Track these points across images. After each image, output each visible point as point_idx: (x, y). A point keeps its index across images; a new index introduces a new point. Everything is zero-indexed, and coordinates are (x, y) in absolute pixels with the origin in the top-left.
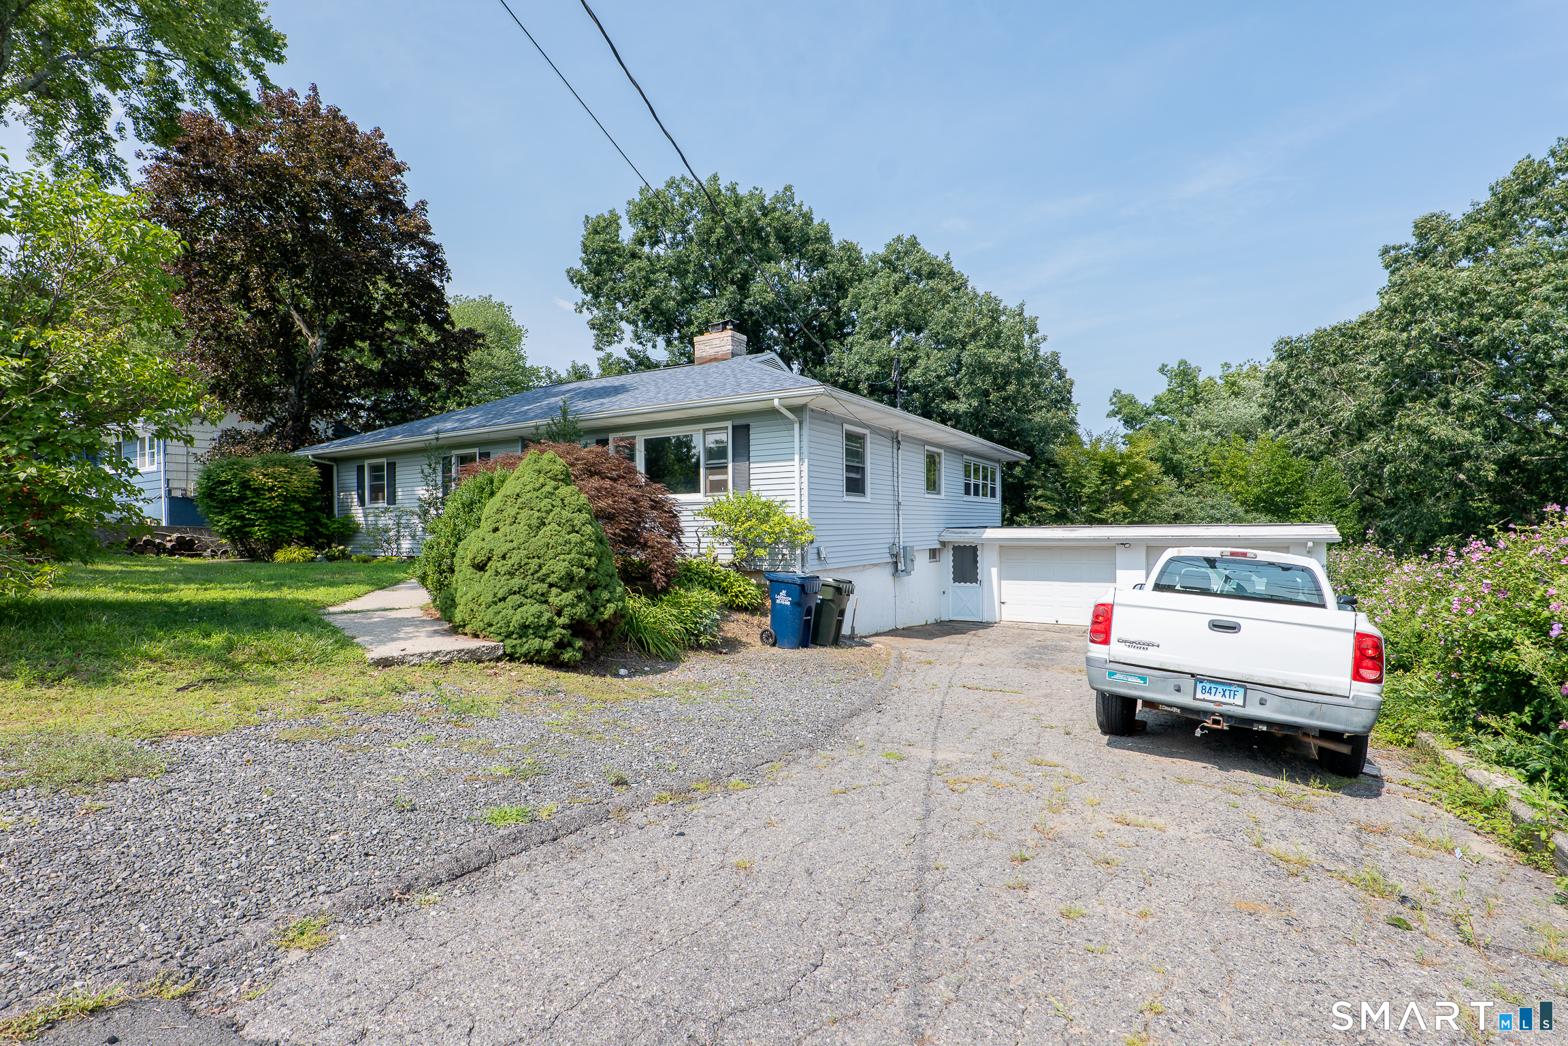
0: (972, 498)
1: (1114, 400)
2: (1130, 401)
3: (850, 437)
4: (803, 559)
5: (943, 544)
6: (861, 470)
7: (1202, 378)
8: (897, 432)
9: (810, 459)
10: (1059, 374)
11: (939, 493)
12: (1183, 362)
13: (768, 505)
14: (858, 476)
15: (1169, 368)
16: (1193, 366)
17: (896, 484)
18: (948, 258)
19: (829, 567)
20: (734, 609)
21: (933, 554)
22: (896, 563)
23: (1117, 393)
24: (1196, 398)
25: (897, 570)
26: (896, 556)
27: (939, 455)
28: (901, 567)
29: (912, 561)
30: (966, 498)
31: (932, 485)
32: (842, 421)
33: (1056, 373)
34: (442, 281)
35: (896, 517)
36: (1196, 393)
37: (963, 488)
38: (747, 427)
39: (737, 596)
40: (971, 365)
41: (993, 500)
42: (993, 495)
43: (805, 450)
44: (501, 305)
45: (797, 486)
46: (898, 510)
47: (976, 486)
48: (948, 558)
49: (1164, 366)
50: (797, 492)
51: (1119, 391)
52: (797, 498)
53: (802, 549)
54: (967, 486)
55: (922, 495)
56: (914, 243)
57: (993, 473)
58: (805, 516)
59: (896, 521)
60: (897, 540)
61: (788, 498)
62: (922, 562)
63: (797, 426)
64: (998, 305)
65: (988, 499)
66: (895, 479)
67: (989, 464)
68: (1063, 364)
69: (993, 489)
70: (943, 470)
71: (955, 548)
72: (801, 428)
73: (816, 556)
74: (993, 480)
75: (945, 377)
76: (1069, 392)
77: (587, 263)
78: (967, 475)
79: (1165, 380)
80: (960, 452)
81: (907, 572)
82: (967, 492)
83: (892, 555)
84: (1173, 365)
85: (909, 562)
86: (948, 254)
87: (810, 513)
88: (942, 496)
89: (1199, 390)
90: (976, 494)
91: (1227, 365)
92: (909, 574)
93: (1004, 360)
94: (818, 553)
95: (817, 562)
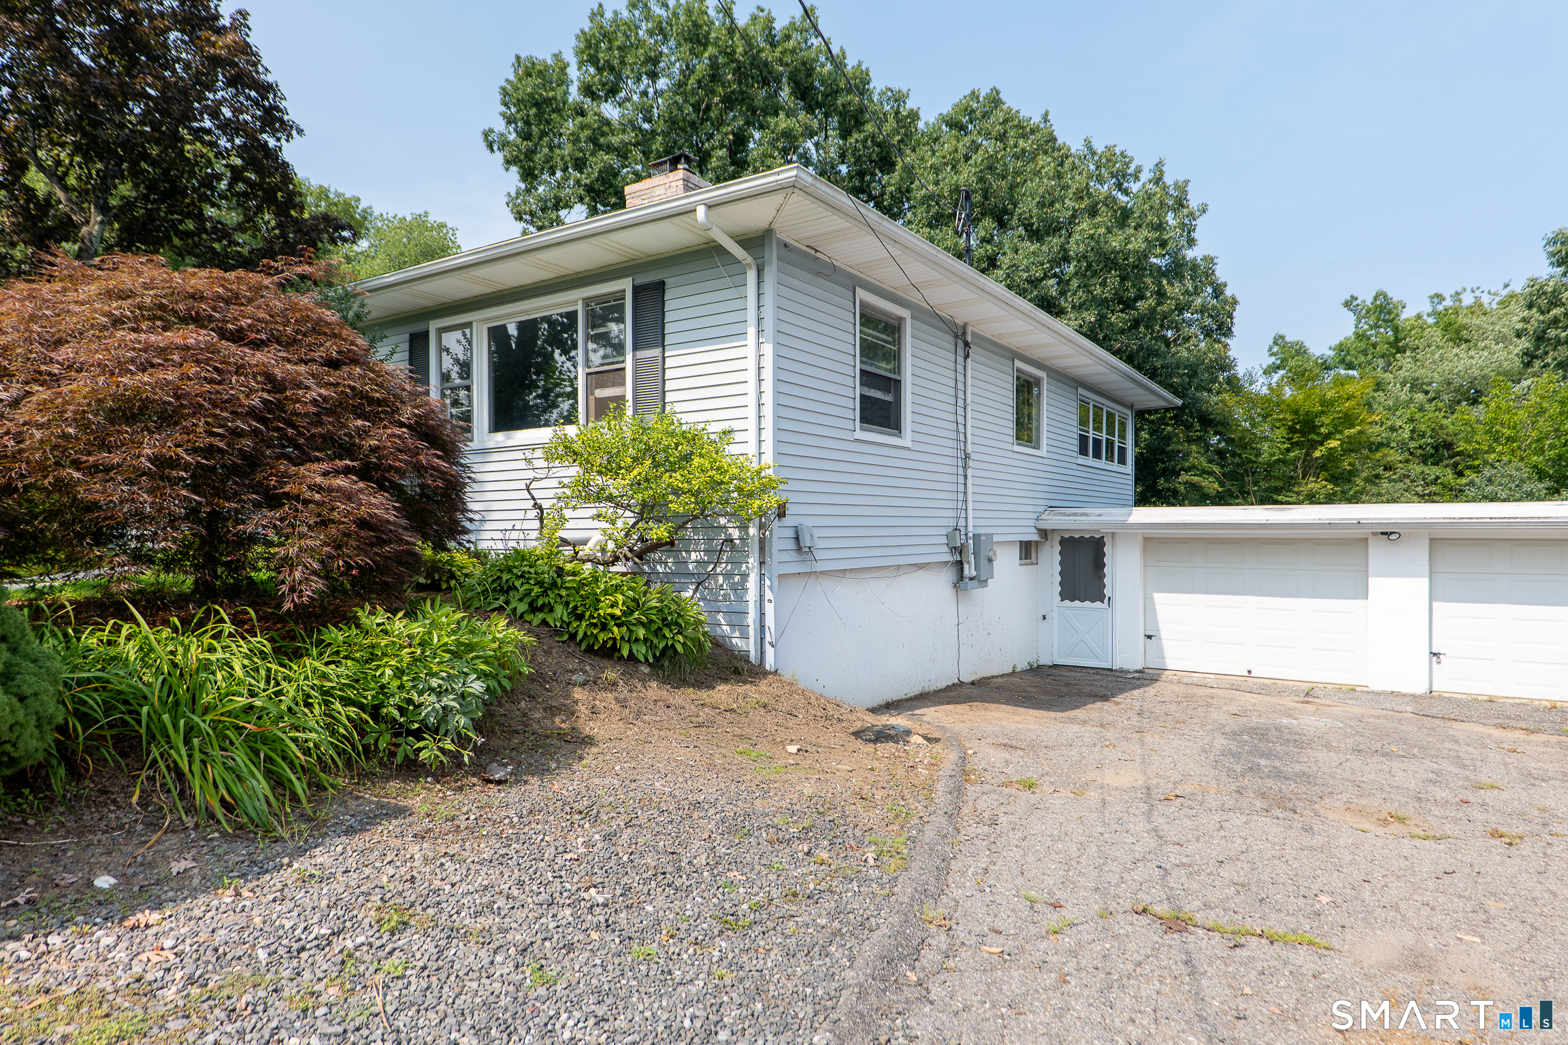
0: (1090, 461)
1: (1275, 349)
2: (1298, 353)
3: (869, 318)
4: (762, 549)
5: (1044, 534)
6: (893, 385)
7: (1407, 314)
8: (965, 327)
9: (778, 344)
10: (1214, 291)
11: (1037, 447)
12: (1380, 295)
13: (693, 439)
14: (889, 398)
15: (1359, 302)
16: (1395, 300)
17: (961, 420)
18: (1046, 120)
19: (820, 567)
20: (596, 653)
21: (1027, 550)
22: (960, 564)
23: (1279, 340)
24: (1397, 346)
25: (961, 577)
26: (960, 550)
27: (1038, 382)
28: (969, 570)
29: (990, 561)
30: (1082, 460)
31: (1025, 430)
32: (852, 282)
33: (1209, 290)
34: (278, 140)
35: (961, 480)
36: (1397, 340)
37: (1076, 442)
38: (660, 287)
39: (604, 627)
40: (1085, 257)
41: (1121, 468)
42: (1122, 461)
43: (768, 324)
44: (442, 226)
45: (751, 400)
46: (965, 468)
47: (1097, 443)
48: (1051, 558)
49: (1354, 298)
50: (751, 412)
51: (1282, 337)
52: (751, 424)
53: (762, 527)
54: (1083, 440)
55: (1009, 447)
56: (995, 100)
57: (1123, 425)
58: (768, 459)
59: (961, 488)
60: (962, 523)
61: (736, 425)
62: (1006, 563)
63: (751, 276)
64: (1127, 165)
65: (1115, 466)
66: (960, 411)
67: (1117, 409)
68: (1221, 274)
69: (1122, 451)
70: (1045, 407)
71: (1064, 542)
72: (760, 282)
73: (791, 545)
74: (1122, 436)
75: (1042, 279)
76: (1231, 316)
77: (510, 121)
78: (1083, 422)
79: (1351, 318)
80: (1070, 381)
81: (980, 581)
82: (1083, 451)
83: (953, 549)
84: (1366, 297)
85: (984, 562)
86: (1047, 114)
87: (778, 454)
88: (1043, 452)
89: (1401, 336)
90: (1097, 455)
91: (1439, 297)
92: (984, 583)
93: (1137, 244)
94: (797, 539)
95: (793, 556)
